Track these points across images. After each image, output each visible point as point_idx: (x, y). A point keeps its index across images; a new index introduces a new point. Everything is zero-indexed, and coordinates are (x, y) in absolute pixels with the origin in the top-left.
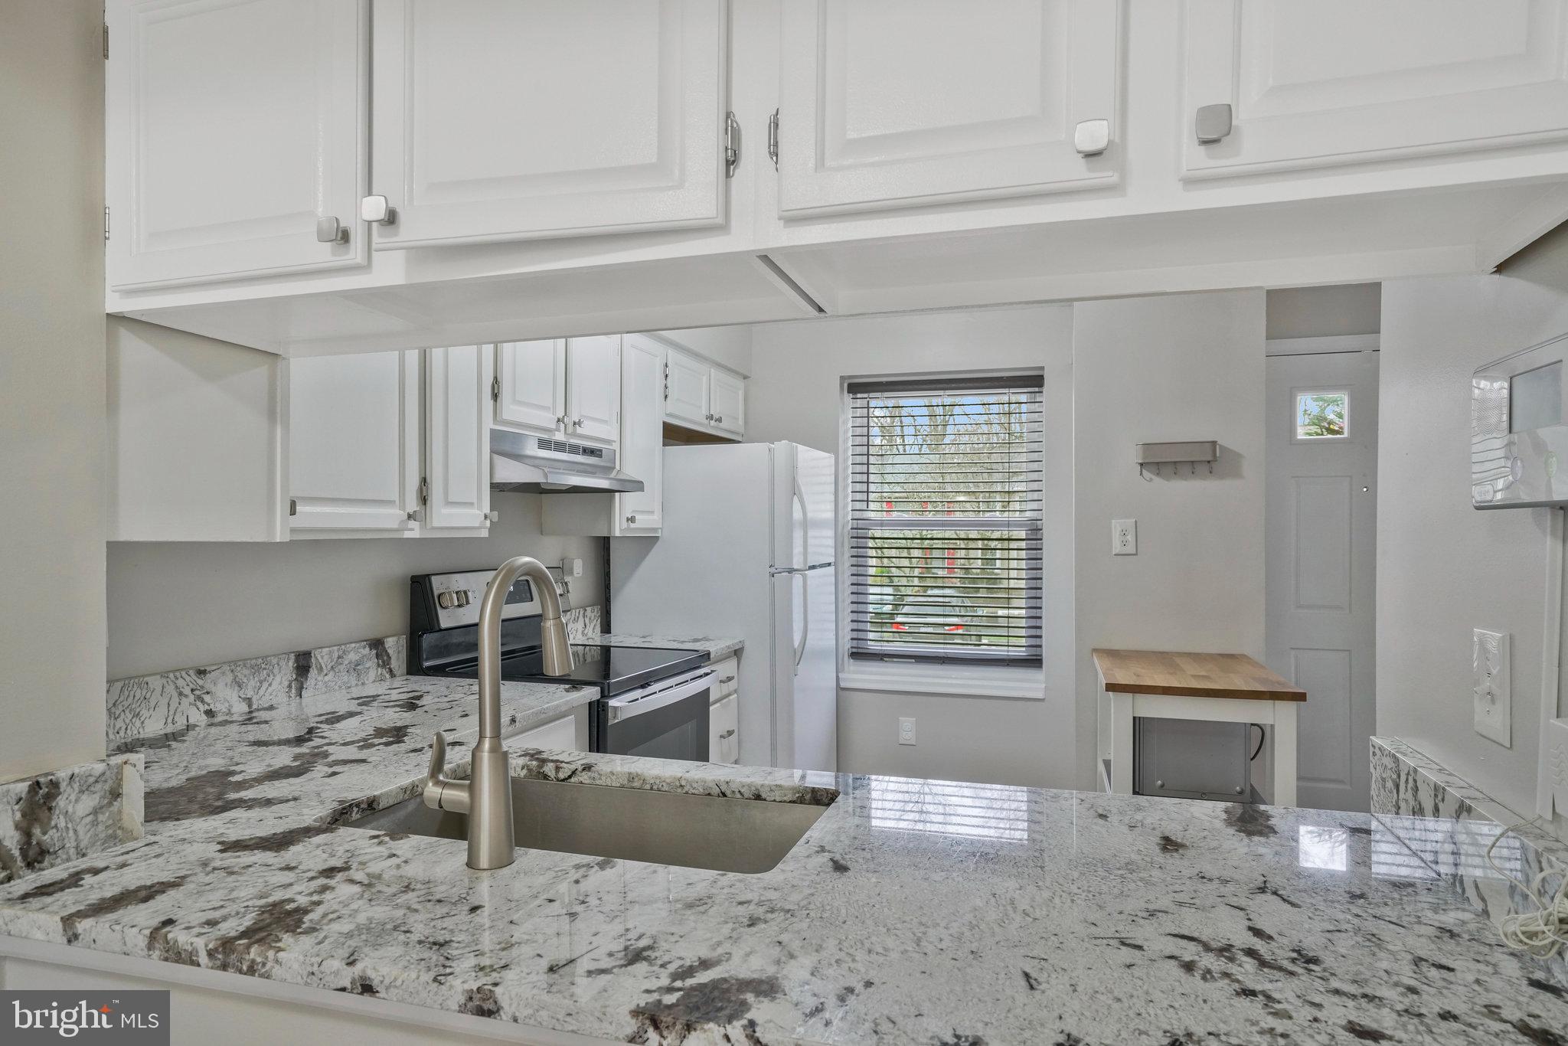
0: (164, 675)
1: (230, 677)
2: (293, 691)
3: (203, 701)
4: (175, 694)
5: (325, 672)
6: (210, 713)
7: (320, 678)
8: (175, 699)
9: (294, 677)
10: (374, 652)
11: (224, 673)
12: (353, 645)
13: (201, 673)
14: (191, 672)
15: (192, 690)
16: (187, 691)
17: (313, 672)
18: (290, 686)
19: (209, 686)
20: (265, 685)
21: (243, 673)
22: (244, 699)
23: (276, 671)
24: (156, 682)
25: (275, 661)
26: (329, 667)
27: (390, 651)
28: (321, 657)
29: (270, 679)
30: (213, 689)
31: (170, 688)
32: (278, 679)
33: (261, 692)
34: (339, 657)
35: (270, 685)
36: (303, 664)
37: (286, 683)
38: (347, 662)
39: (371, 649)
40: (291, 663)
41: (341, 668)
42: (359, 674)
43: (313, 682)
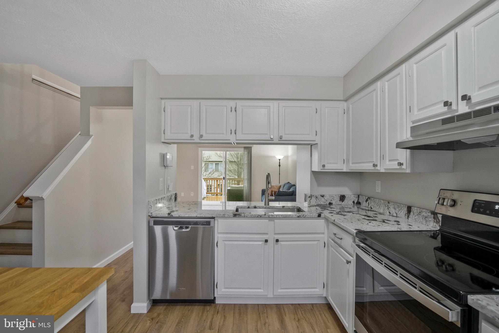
0: (383, 200)
1: (393, 206)
2: (406, 216)
3: (389, 209)
4: (385, 206)
5: (415, 215)
6: (389, 212)
8: (384, 207)
9: (407, 213)
10: (433, 216)
11: (392, 205)
12: (425, 210)
13: (389, 203)
14: (387, 202)
15: (387, 206)
17: (412, 213)
19: (390, 206)
20: (400, 211)
21: (396, 206)
22: (396, 213)
23: (403, 208)
24: (382, 202)
25: (402, 206)
26: (416, 214)
27: (440, 219)
28: (414, 209)
29: (401, 210)
30: (390, 207)
31: (384, 204)
32: (403, 211)
33: (399, 213)
34: (420, 212)
35: (401, 212)
36: (409, 209)
37: (405, 214)
38: (422, 215)
39: (431, 214)
40: (406, 208)
41: (421, 216)
42: (426, 221)
43: (412, 217)
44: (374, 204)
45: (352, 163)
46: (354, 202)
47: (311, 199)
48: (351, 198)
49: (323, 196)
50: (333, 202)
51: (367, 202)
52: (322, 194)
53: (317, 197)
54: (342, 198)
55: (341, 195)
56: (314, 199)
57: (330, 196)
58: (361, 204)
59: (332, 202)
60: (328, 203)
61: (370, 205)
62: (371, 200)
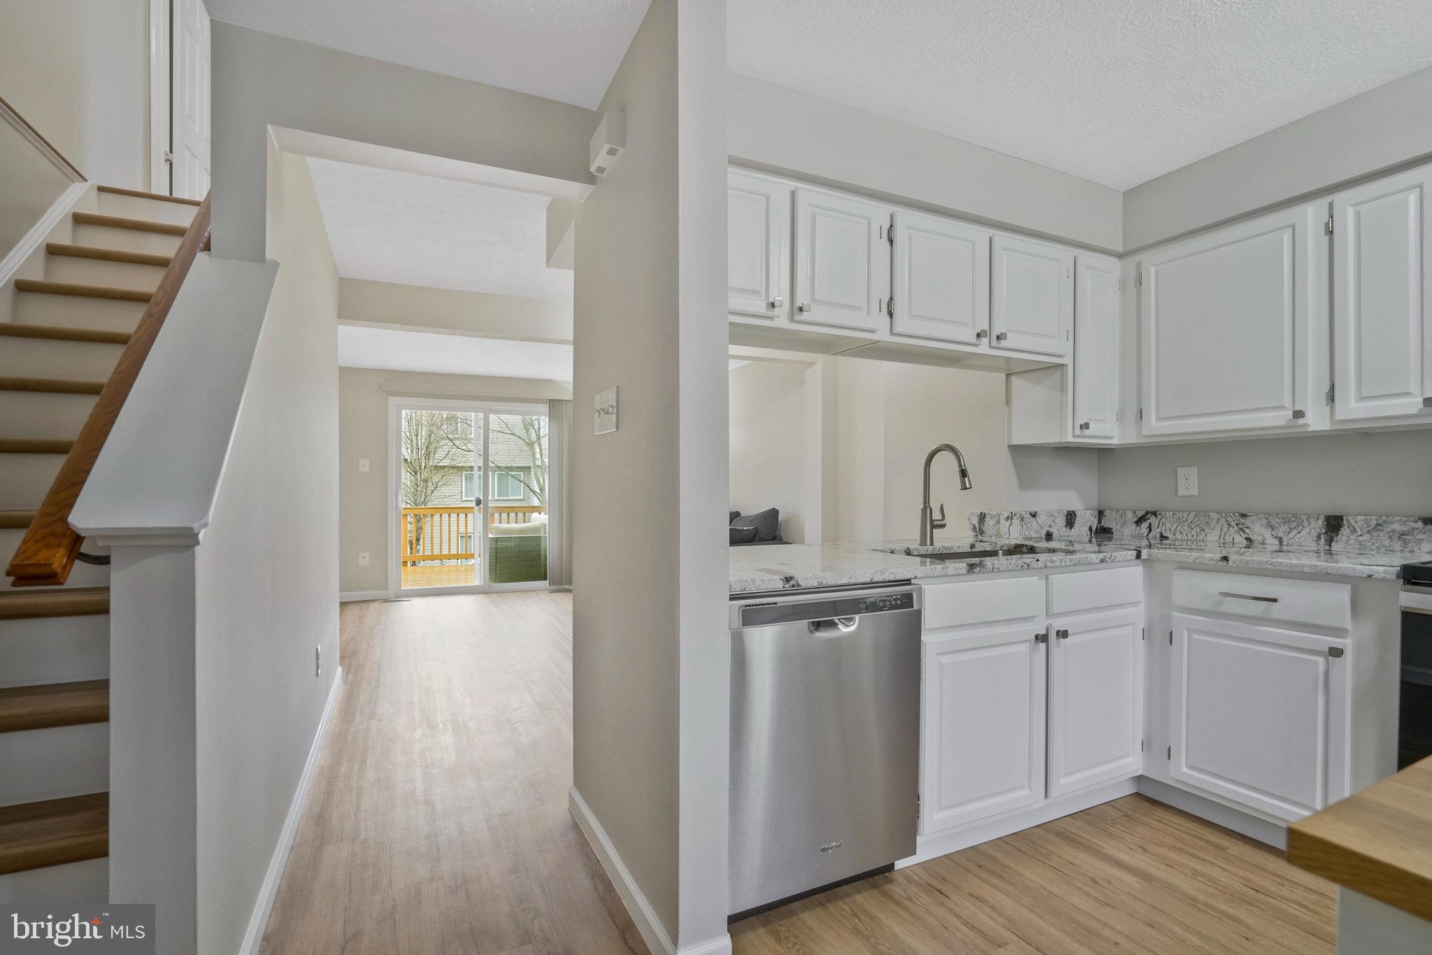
0: (1219, 513)
1: (1265, 522)
2: (1322, 541)
3: (1244, 532)
4: (1226, 525)
5: (1360, 533)
6: (1248, 539)
7: (1352, 537)
8: (1225, 529)
9: (1324, 532)
11: (1260, 519)
12: (1398, 518)
13: (1244, 516)
14: (1236, 514)
15: (1237, 524)
16: (1233, 524)
17: (1345, 531)
18: (1319, 537)
19: (1249, 525)
20: (1294, 532)
21: (1275, 521)
22: (1276, 537)
23: (1305, 523)
24: (1214, 516)
25: (1304, 517)
26: (1364, 531)
28: (1355, 522)
29: (1301, 528)
30: (1252, 526)
31: (1223, 521)
32: (1307, 530)
33: (1291, 535)
34: (1378, 525)
35: (1299, 532)
36: (1334, 525)
37: (1316, 534)
38: (1388, 530)
40: (1320, 522)
41: (1382, 534)
43: (1344, 539)
44: (1175, 526)
45: (1160, 419)
46: (1090, 529)
47: (1012, 523)
48: (1087, 519)
49: (1034, 515)
50: (1054, 530)
51: (1145, 525)
52: (1033, 510)
53: (1022, 519)
54: (1070, 518)
55: (1068, 512)
56: (1016, 521)
57: (1050, 514)
58: (1112, 533)
59: (1051, 530)
60: (1043, 533)
61: (1159, 530)
62: (1159, 517)
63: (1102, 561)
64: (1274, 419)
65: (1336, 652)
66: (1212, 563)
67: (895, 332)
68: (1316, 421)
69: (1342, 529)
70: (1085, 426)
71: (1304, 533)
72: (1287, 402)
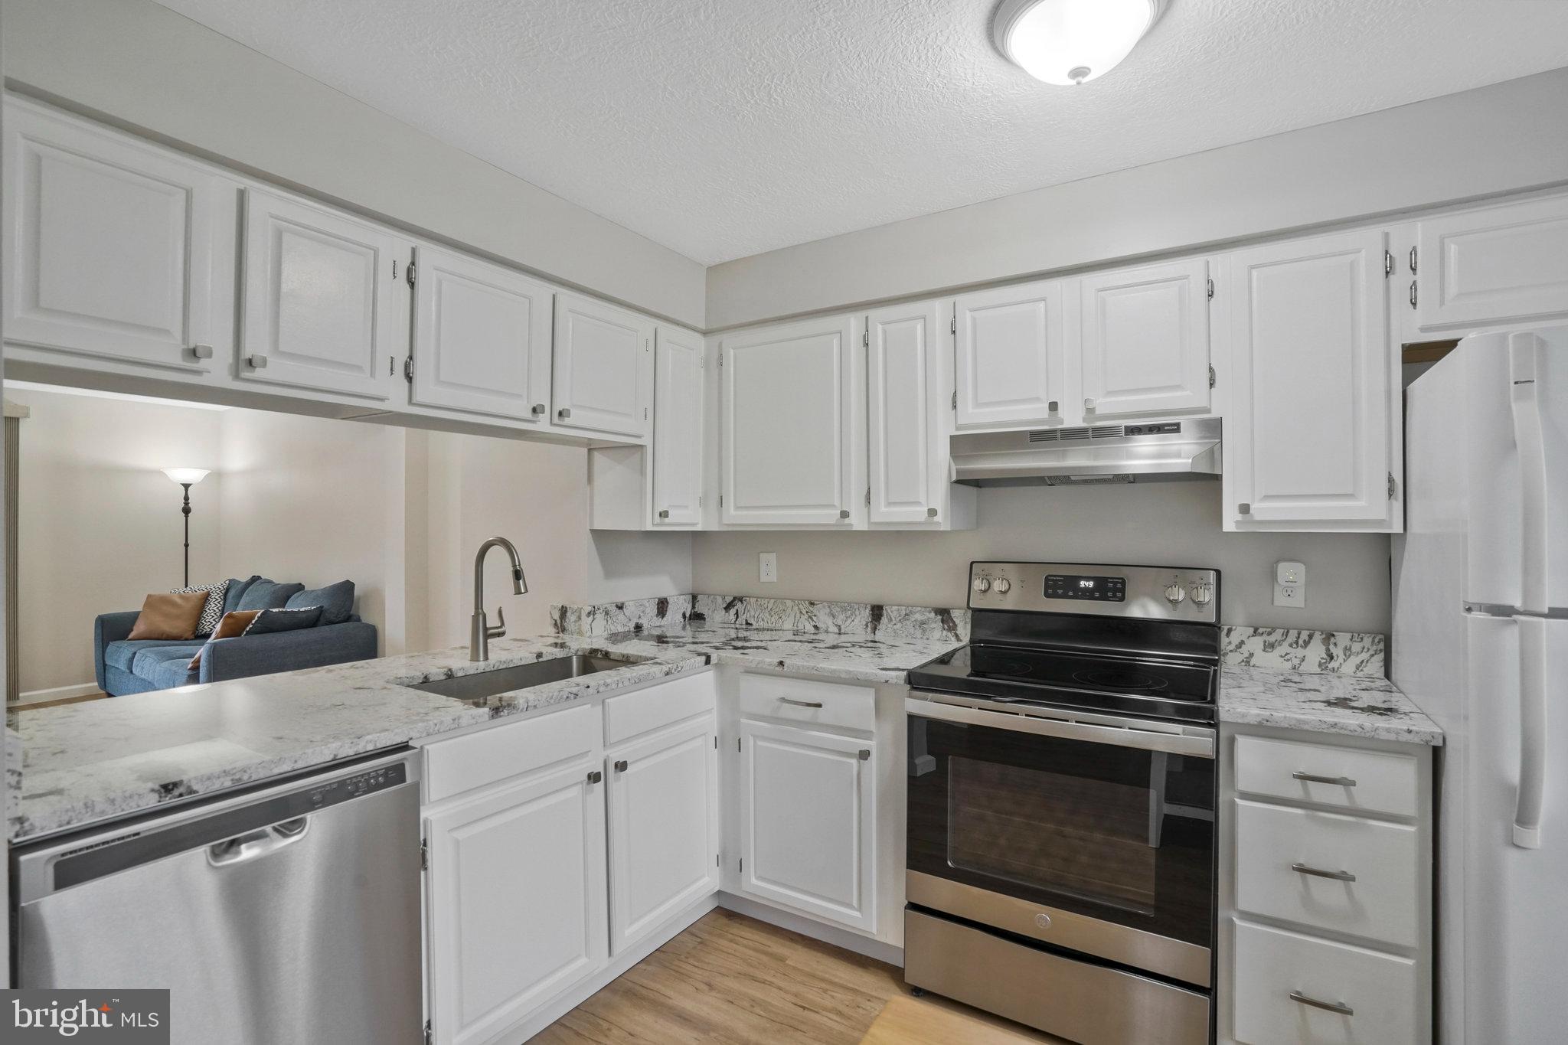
0: (793, 600)
1: (827, 610)
2: (869, 629)
3: (812, 619)
4: (798, 612)
5: (894, 622)
6: (816, 627)
7: (889, 626)
8: (798, 615)
9: (870, 620)
10: (939, 617)
11: (824, 607)
12: (920, 609)
13: (812, 604)
14: (806, 602)
15: (807, 612)
16: (804, 612)
17: (884, 620)
18: (867, 625)
19: (816, 612)
20: (850, 620)
21: (836, 610)
22: (836, 625)
23: (857, 612)
24: (789, 603)
25: (856, 606)
26: (898, 620)
27: (957, 621)
28: (891, 612)
29: (853, 617)
30: (817, 614)
31: (796, 608)
32: (858, 618)
33: (846, 623)
34: (906, 615)
35: (853, 621)
36: (877, 612)
37: (865, 623)
38: (913, 620)
39: (936, 615)
40: (868, 610)
41: (908, 623)
42: (924, 631)
43: (884, 627)
44: (757, 613)
45: (737, 508)
46: (684, 616)
47: (594, 619)
48: (679, 606)
49: (620, 607)
50: (644, 622)
51: (733, 611)
52: (619, 600)
53: (607, 613)
54: (662, 606)
55: (659, 599)
56: (599, 616)
57: (640, 604)
58: (704, 619)
59: (640, 621)
60: (632, 626)
61: (744, 617)
62: (745, 603)
63: (667, 674)
64: (827, 518)
65: (864, 755)
66: (771, 668)
67: (414, 401)
68: (858, 522)
69: (883, 618)
70: (664, 514)
71: (857, 621)
72: (837, 502)
